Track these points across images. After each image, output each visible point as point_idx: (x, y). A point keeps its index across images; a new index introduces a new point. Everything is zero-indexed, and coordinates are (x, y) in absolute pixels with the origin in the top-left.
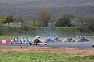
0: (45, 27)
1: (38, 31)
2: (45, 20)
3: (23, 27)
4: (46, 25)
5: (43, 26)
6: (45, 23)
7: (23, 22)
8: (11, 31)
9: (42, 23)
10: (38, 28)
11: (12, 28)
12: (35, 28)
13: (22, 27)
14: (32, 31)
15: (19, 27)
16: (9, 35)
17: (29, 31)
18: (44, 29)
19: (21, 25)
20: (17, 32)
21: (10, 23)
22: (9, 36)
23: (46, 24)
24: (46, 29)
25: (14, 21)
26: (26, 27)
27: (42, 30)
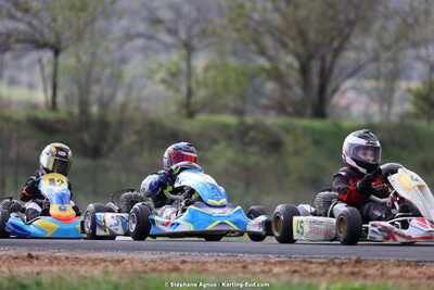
1: (230, 154)
2: (312, 36)
3: (62, 113)
4: (314, 95)
5: (281, 108)
6: (304, 70)
7: (57, 52)
9: (275, 75)
13: (50, 115)
15: (20, 114)
18: (288, 140)
19: (40, 96)
23: (315, 80)
24: (317, 143)
26: (94, 110)
27: (274, 145)
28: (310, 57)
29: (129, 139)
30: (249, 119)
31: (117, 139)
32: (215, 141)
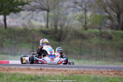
0: (117, 29)
3: (49, 29)
5: (112, 28)
6: (118, 17)
7: (48, 11)
8: (9, 40)
9: (110, 18)
10: (96, 33)
11: (14, 31)
12: (85, 32)
13: (46, 29)
14: (79, 41)
16: (4, 51)
17: (69, 40)
18: (114, 36)
19: (44, 24)
20: (29, 42)
21: (8, 14)
22: (3, 53)
23: (122, 20)
24: (122, 37)
25: (20, 7)
26: (59, 28)
27: (110, 38)
28: (120, 13)
29: (69, 36)
30: (103, 31)
31: (65, 36)
32: (93, 37)
